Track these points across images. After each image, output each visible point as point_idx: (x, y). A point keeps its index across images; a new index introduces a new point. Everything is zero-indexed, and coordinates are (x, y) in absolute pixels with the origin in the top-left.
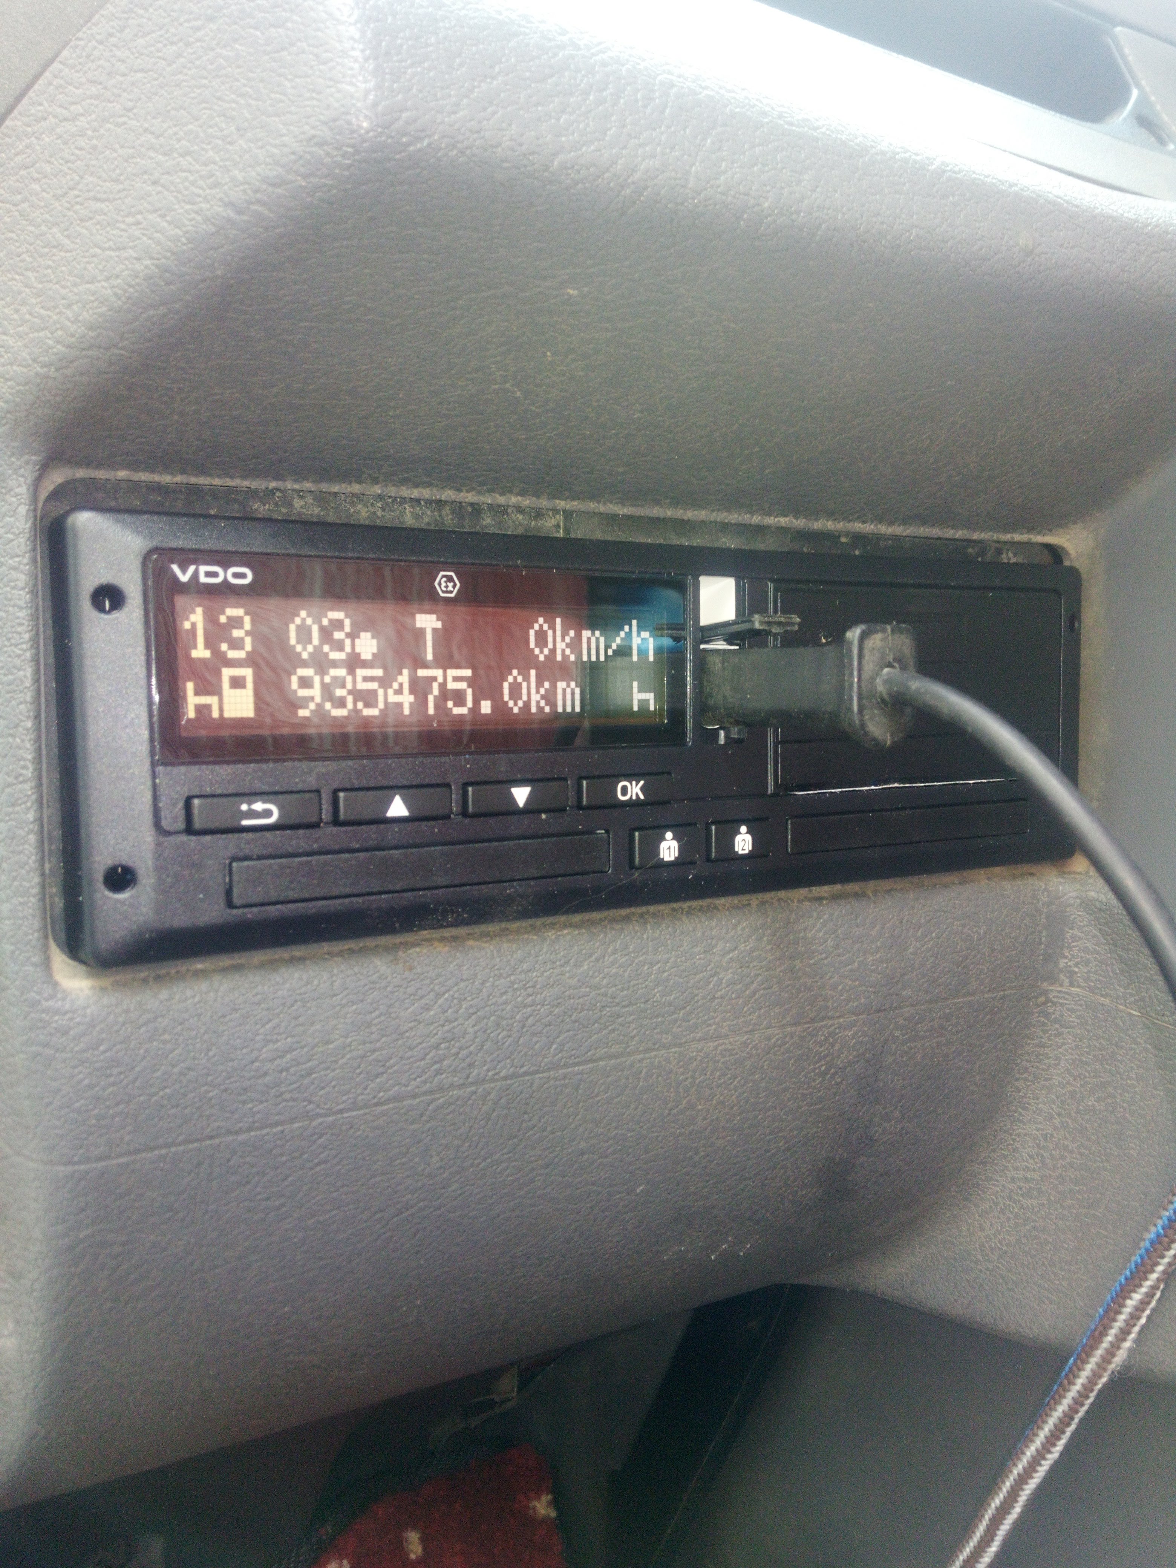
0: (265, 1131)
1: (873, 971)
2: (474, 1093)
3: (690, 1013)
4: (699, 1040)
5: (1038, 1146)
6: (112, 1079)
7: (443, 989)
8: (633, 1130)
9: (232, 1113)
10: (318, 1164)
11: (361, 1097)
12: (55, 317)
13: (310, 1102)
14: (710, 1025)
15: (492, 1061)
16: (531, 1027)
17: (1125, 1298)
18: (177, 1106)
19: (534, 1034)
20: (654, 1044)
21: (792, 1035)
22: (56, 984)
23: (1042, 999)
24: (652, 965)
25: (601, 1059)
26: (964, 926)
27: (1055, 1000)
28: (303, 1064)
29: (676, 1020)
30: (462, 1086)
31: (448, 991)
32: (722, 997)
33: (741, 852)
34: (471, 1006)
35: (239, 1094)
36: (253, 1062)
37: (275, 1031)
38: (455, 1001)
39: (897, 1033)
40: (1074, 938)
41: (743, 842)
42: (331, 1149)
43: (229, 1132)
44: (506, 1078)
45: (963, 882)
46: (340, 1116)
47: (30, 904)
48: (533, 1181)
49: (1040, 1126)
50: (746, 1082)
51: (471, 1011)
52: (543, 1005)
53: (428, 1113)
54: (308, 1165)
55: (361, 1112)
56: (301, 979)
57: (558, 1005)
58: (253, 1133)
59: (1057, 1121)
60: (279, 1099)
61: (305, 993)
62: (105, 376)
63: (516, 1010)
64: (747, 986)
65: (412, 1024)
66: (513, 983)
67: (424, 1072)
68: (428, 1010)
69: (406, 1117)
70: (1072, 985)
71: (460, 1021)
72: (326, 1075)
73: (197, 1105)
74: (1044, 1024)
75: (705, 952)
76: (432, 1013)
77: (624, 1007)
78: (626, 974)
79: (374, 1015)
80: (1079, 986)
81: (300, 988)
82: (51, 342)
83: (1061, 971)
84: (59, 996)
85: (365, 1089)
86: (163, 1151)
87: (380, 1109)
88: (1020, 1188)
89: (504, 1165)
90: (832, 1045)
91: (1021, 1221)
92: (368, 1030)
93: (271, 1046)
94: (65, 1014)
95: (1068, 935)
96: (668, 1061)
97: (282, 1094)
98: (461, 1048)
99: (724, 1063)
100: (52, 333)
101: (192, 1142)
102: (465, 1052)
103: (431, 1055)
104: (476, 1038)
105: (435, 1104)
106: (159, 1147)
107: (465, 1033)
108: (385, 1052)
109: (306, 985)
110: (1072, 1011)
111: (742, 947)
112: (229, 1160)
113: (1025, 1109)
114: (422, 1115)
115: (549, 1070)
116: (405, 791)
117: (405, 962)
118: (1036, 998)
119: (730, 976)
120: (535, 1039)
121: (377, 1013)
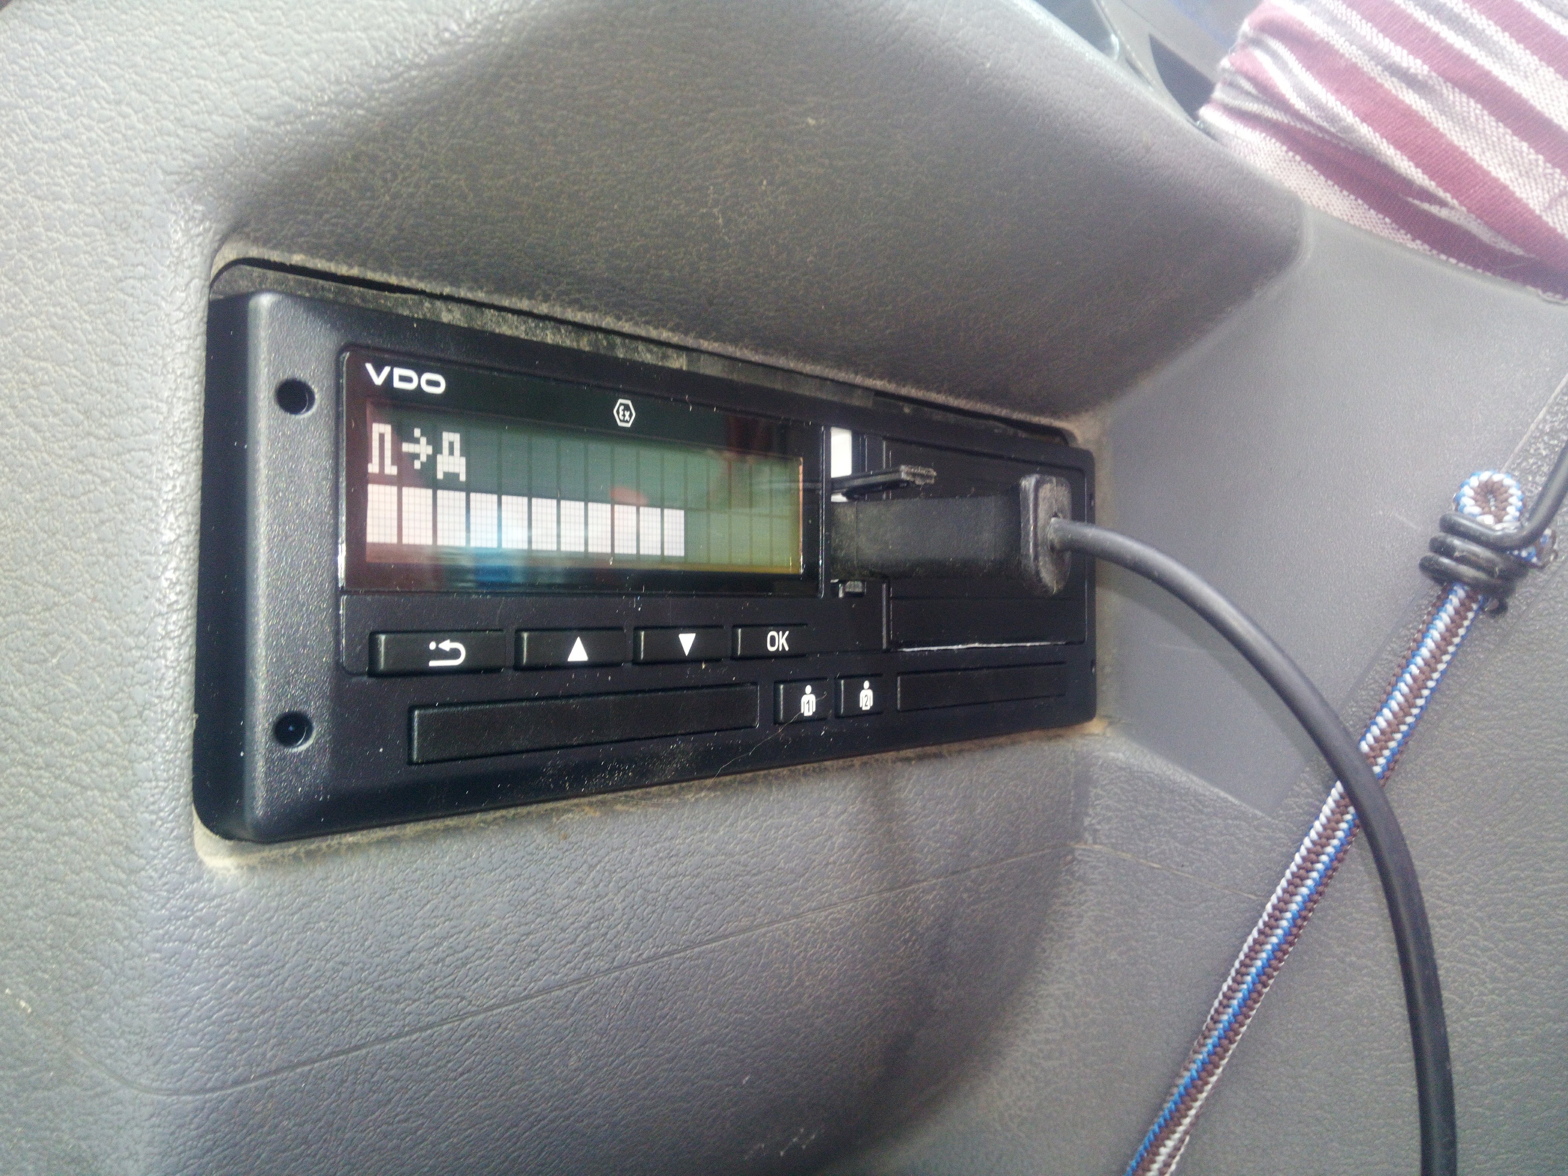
0: (414, 1037)
1: (950, 832)
2: (617, 979)
3: (808, 880)
4: (814, 910)
5: (1060, 1006)
6: (258, 981)
7: (596, 860)
8: (750, 1013)
9: (384, 1016)
10: (462, 1074)
11: (512, 989)
12: (283, 65)
13: (463, 998)
14: (824, 893)
15: (637, 941)
16: (673, 901)
17: (1158, 1147)
18: (327, 1010)
19: (676, 909)
20: (777, 916)
21: (886, 900)
22: (201, 863)
23: (1069, 858)
24: (778, 829)
25: (731, 934)
26: (1016, 786)
27: (1080, 858)
28: (459, 952)
29: (797, 888)
30: (608, 971)
31: (600, 862)
32: (834, 863)
33: (864, 708)
34: (621, 878)
35: (393, 992)
36: (409, 953)
37: (434, 914)
38: (606, 874)
39: (965, 896)
40: (1098, 797)
41: (866, 699)
42: (477, 1054)
43: (379, 1040)
44: (647, 961)
45: (1013, 743)
46: (489, 1013)
47: (178, 762)
48: (656, 1079)
49: (1061, 985)
50: (848, 953)
51: (621, 884)
52: (685, 876)
53: (573, 1005)
54: (452, 1075)
55: (511, 1007)
56: (459, 851)
57: (697, 876)
58: (401, 1040)
59: (1079, 978)
60: (432, 997)
61: (464, 868)
62: (336, 138)
63: (661, 881)
64: (855, 850)
65: (566, 901)
66: (658, 852)
67: (574, 957)
68: (581, 884)
69: (552, 1011)
70: (1095, 843)
71: (610, 896)
72: (480, 965)
73: (349, 1007)
74: (1069, 883)
75: (821, 815)
76: (584, 888)
77: (755, 875)
78: (756, 840)
79: (531, 891)
80: (1101, 844)
81: (459, 862)
82: (275, 93)
83: (1085, 829)
84: (206, 877)
85: (517, 980)
86: (307, 1068)
87: (530, 1002)
88: (1041, 1051)
89: (635, 1061)
90: (916, 911)
91: (1042, 1085)
92: (523, 910)
93: (428, 932)
94: (212, 899)
95: (1092, 794)
96: (786, 933)
97: (436, 989)
98: (609, 927)
99: (832, 933)
100: (278, 82)
101: (338, 1054)
102: (612, 932)
103: (582, 936)
104: (623, 915)
105: (581, 993)
106: (304, 1064)
107: (615, 910)
108: (539, 935)
109: (465, 859)
110: (1095, 868)
111: (850, 809)
112: (373, 1076)
113: (1048, 969)
114: (567, 1007)
115: (685, 949)
116: (584, 633)
117: (560, 830)
118: (1065, 856)
119: (841, 840)
120: (676, 914)
121: (533, 889)
